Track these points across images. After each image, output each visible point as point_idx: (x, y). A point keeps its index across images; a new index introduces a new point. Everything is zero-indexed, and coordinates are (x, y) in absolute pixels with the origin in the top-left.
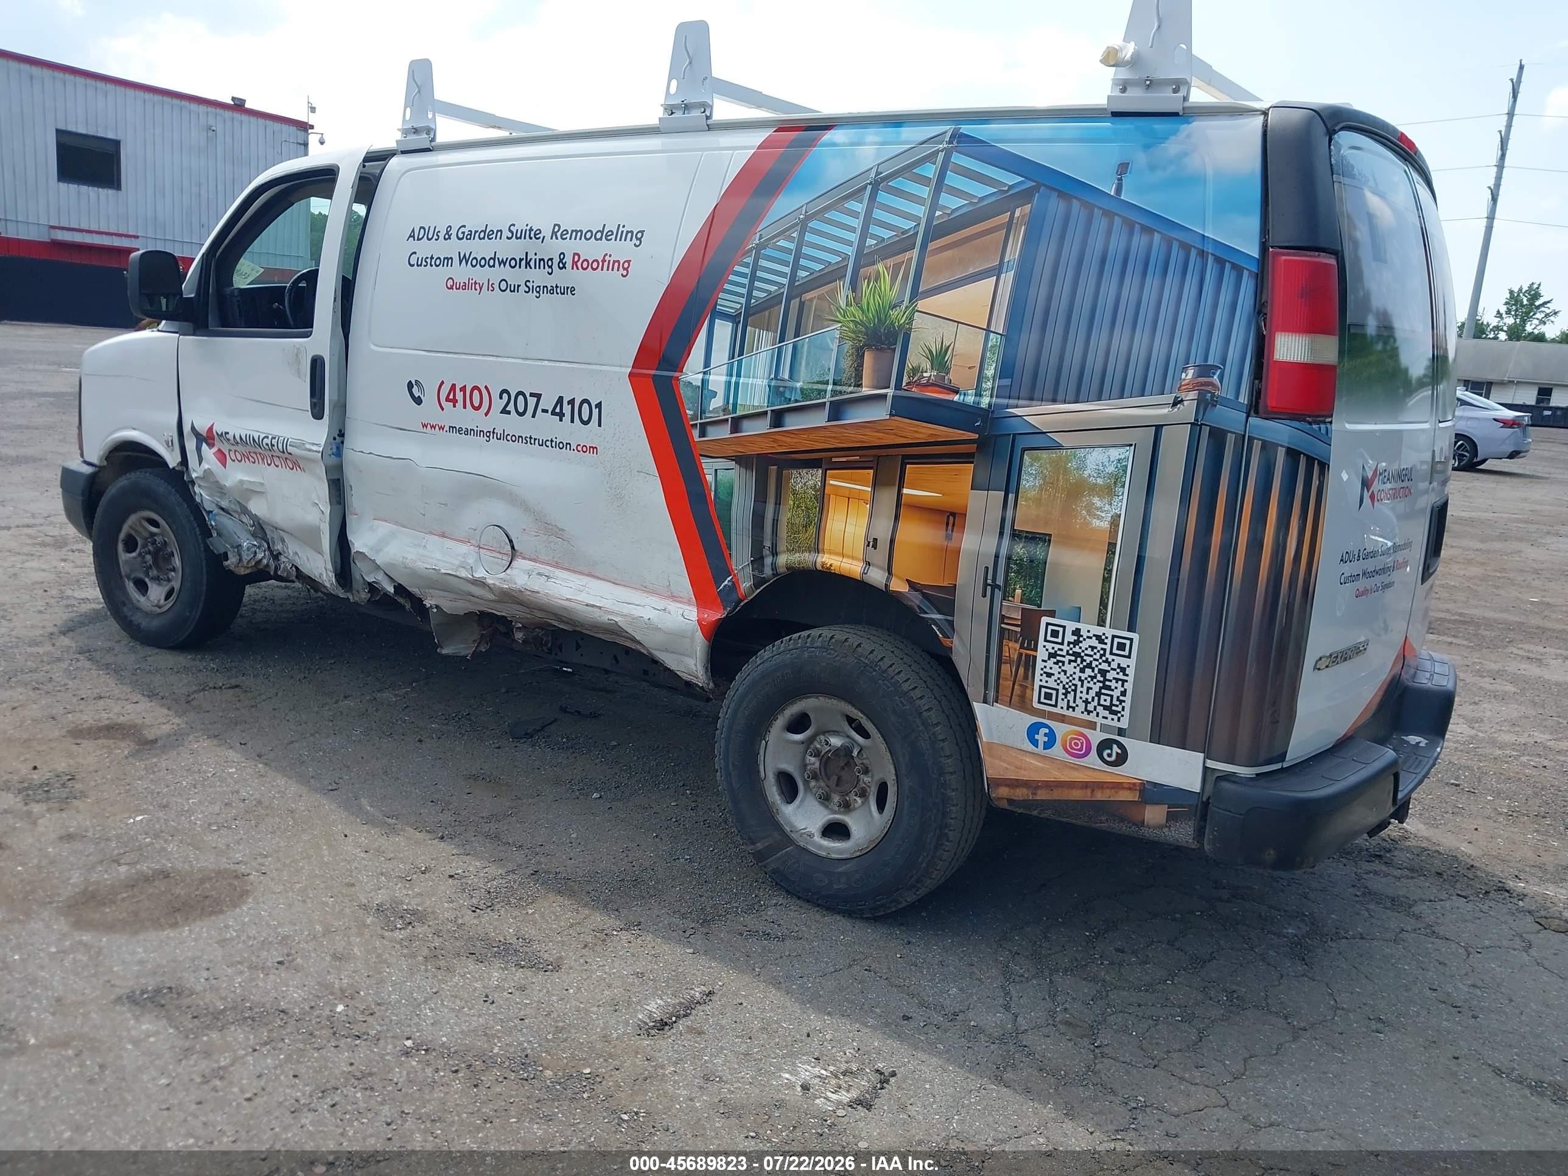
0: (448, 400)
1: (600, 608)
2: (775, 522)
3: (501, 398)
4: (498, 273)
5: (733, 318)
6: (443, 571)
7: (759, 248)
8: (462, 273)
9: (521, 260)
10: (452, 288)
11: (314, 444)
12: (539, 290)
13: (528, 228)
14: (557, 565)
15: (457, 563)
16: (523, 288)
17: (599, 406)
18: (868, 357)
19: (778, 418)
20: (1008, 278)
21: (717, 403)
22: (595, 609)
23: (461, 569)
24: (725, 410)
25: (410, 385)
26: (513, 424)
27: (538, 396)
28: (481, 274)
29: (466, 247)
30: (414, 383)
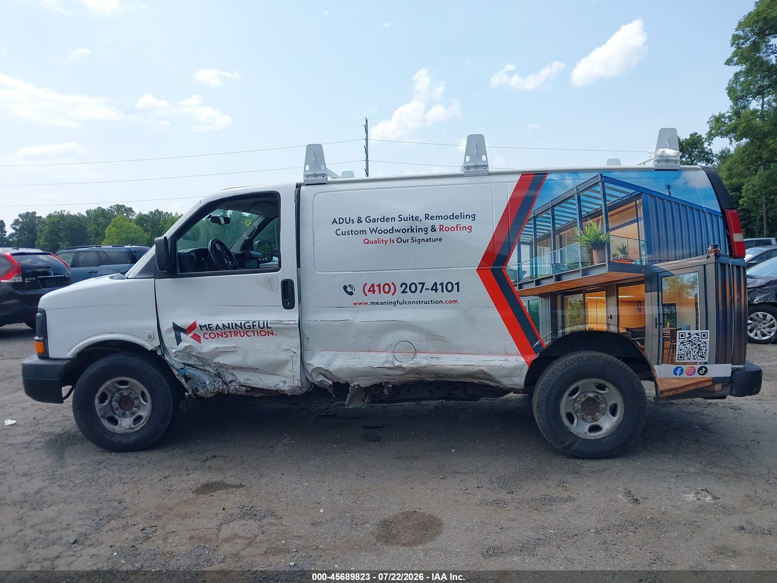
0: (369, 291)
1: (472, 365)
2: (563, 316)
3: (401, 286)
4: (394, 236)
5: (530, 244)
6: (375, 366)
7: (535, 218)
8: (374, 237)
9: (408, 229)
10: (368, 243)
11: (290, 321)
12: (419, 241)
13: (411, 216)
14: (440, 352)
15: (383, 361)
16: (410, 240)
17: (458, 284)
18: (594, 252)
19: (558, 278)
20: (642, 223)
21: (527, 275)
22: (469, 367)
23: (385, 364)
24: (531, 278)
25: (345, 288)
26: (409, 297)
27: (423, 284)
28: (384, 236)
29: (373, 226)
30: (348, 286)
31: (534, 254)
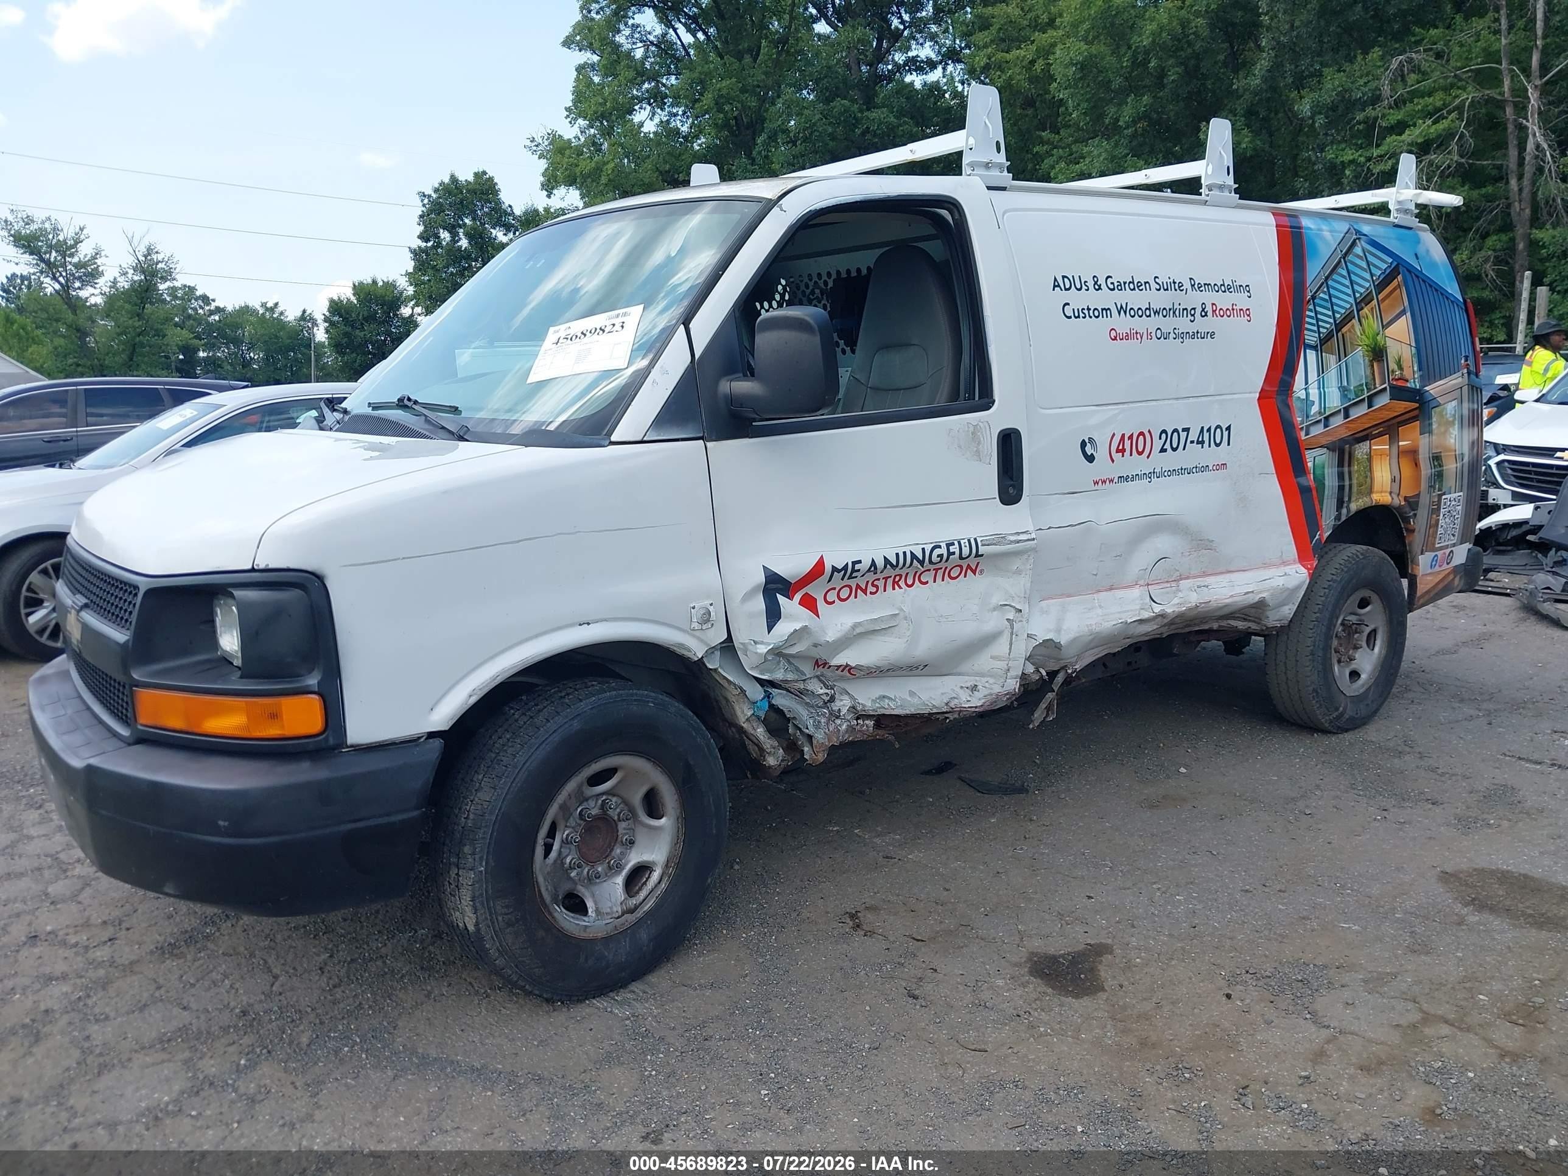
0: (1118, 451)
1: (1252, 592)
2: (1350, 482)
3: (1160, 438)
4: (1155, 322)
5: (1314, 348)
6: (1129, 621)
7: (1313, 297)
8: (1123, 323)
9: (1170, 310)
10: (1115, 339)
11: (1018, 534)
12: (1182, 336)
13: (1171, 280)
14: (1205, 574)
15: (1138, 607)
16: (1172, 335)
17: (1228, 428)
18: (1375, 365)
19: (1346, 412)
20: (1409, 314)
21: (1315, 409)
22: (1250, 595)
23: (1142, 611)
24: (1320, 413)
25: (1083, 444)
26: (1171, 460)
27: (1187, 430)
28: (1140, 324)
29: (1125, 297)
30: (1087, 441)
31: (1321, 369)
